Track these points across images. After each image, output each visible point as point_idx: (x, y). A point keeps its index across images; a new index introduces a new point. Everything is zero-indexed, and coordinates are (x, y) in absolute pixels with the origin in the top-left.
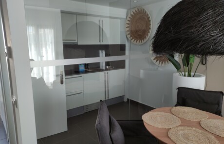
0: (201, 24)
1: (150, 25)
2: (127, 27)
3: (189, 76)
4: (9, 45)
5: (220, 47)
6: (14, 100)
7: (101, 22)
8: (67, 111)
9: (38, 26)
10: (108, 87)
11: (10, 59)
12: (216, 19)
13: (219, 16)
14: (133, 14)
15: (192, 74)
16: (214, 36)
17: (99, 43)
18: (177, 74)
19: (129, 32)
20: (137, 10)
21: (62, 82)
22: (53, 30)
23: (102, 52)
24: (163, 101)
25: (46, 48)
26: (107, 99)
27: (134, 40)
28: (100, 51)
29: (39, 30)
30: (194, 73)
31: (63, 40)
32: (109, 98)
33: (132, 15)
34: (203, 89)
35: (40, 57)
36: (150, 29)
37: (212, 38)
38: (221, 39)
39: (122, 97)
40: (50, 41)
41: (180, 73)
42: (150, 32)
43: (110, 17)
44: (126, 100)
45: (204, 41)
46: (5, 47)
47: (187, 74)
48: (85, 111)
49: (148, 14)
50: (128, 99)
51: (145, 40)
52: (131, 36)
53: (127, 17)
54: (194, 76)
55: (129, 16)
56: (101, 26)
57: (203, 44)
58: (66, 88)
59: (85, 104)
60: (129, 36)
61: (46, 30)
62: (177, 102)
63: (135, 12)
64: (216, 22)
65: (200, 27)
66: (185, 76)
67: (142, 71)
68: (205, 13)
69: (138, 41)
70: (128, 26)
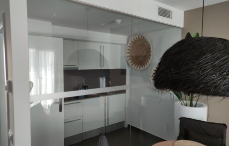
0: (200, 67)
1: (151, 52)
2: (128, 53)
3: (191, 105)
4: (9, 79)
5: (220, 90)
6: (10, 135)
7: (102, 48)
8: (65, 139)
9: (39, 48)
10: (108, 115)
11: (10, 93)
12: (214, 63)
13: (217, 60)
14: (133, 40)
15: (194, 102)
16: (213, 79)
17: (100, 68)
18: (178, 103)
19: (129, 58)
20: (137, 37)
21: (61, 110)
22: (53, 53)
23: (103, 79)
24: (165, 129)
25: (46, 71)
26: (107, 125)
27: (135, 66)
28: (101, 79)
29: (40, 52)
30: (196, 102)
31: (64, 66)
32: (109, 124)
33: (132, 42)
34: (206, 120)
35: (38, 80)
36: (150, 55)
37: (212, 82)
38: (221, 82)
39: (122, 123)
40: (50, 63)
41: (182, 101)
42: (151, 59)
43: (111, 43)
44: (126, 126)
45: (204, 83)
46: (6, 81)
47: (188, 102)
48: (84, 139)
49: (148, 42)
50: (129, 125)
51: (146, 66)
52: (132, 61)
53: (127, 43)
54: (195, 106)
55: (130, 42)
56: (102, 53)
57: (203, 87)
58: (64, 116)
59: (84, 132)
60: (129, 61)
61: (47, 52)
62: (180, 133)
63: (135, 39)
64: (215, 66)
65: (200, 70)
66: (186, 105)
67: (143, 98)
68: (204, 57)
69: (139, 67)
70: (129, 51)
